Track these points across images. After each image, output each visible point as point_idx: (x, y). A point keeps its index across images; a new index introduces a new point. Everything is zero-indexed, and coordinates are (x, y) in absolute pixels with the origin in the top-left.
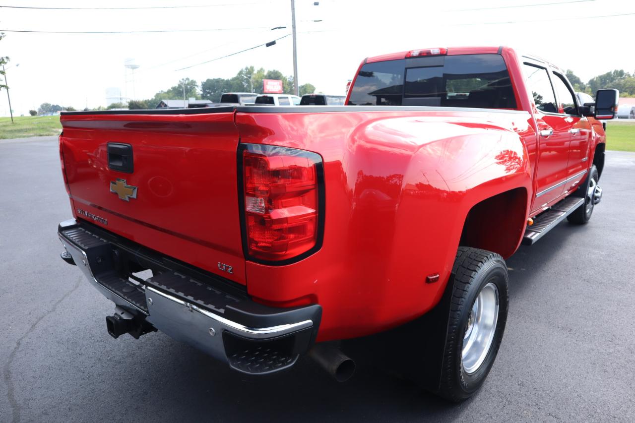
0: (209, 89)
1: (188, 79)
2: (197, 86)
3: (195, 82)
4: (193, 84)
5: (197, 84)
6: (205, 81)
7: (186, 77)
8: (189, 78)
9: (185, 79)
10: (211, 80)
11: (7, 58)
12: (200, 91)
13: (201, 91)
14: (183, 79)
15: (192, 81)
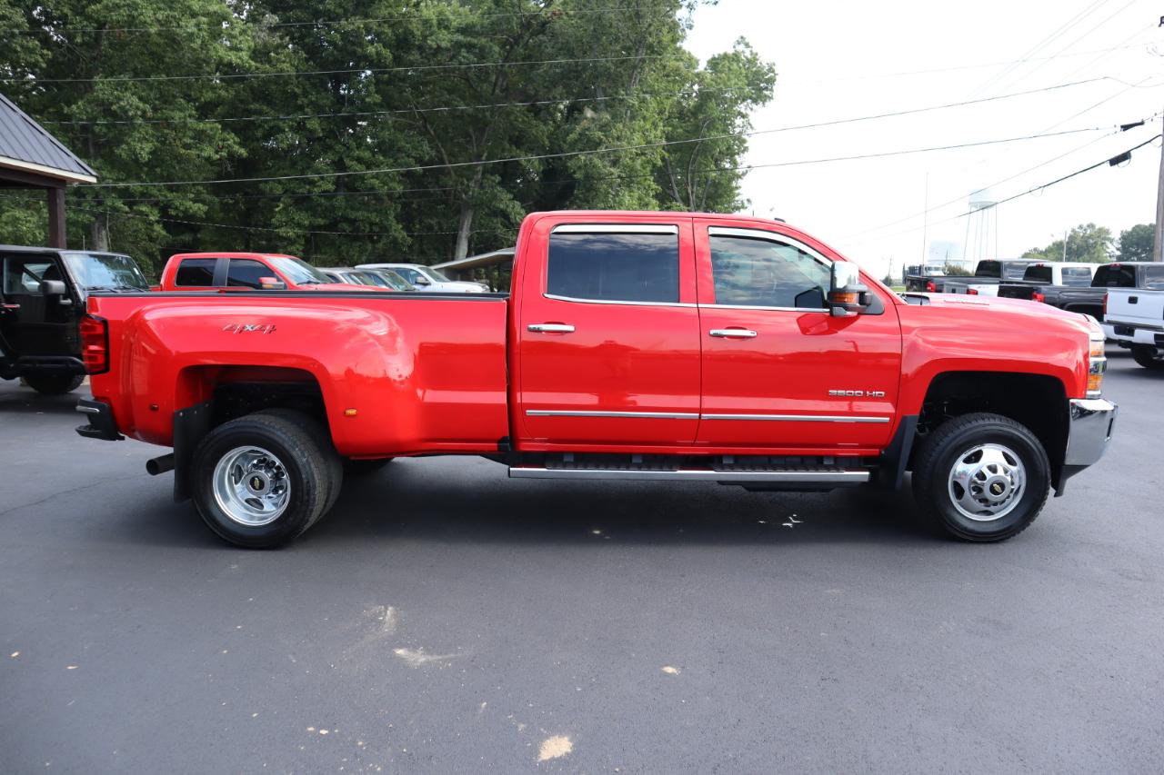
0: (1138, 245)
1: (1091, 226)
2: (1111, 241)
3: (1107, 232)
4: (1102, 235)
5: (1111, 236)
6: (1129, 229)
7: (1089, 223)
8: (1095, 223)
9: (1085, 226)
10: (1146, 227)
11: (749, 200)
12: (1115, 250)
13: (1118, 249)
14: (1081, 227)
15: (1100, 229)
